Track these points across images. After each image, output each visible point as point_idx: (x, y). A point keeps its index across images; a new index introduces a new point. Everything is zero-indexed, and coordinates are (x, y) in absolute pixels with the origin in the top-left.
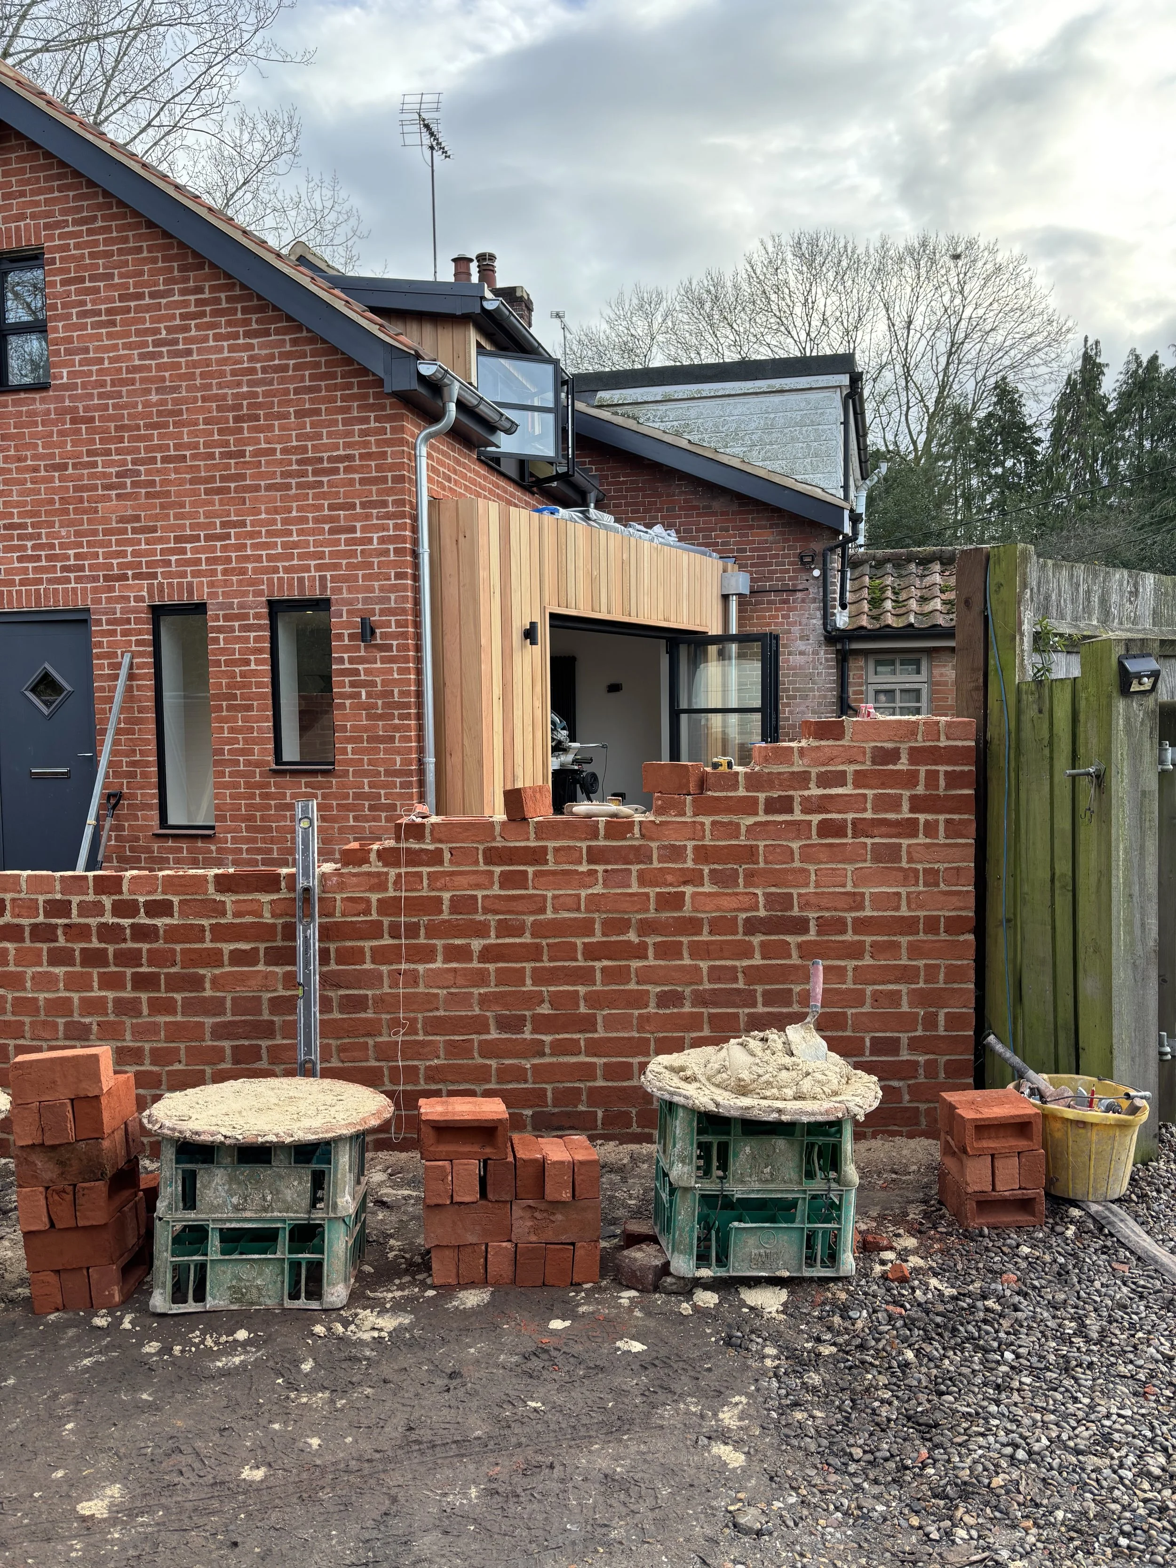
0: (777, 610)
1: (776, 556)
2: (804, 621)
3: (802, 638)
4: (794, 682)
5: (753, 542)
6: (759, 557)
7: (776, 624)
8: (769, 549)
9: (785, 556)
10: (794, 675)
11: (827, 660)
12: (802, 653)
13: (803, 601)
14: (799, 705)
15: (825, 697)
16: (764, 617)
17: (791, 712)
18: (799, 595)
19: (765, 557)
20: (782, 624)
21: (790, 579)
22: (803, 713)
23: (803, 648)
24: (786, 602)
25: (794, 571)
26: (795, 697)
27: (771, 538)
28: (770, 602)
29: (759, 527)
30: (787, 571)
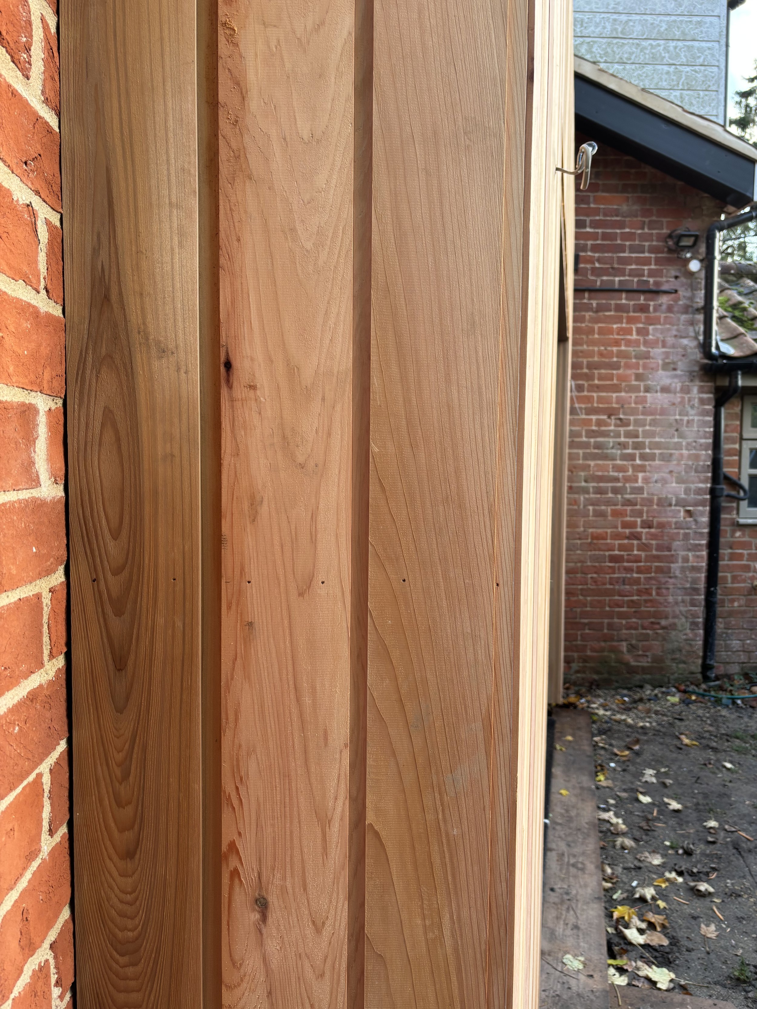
0: (630, 320)
1: (630, 237)
2: (670, 340)
3: (666, 366)
4: (652, 434)
5: (596, 212)
6: (605, 236)
7: (629, 343)
8: (621, 225)
9: (643, 237)
10: (654, 423)
11: (702, 402)
12: (665, 390)
13: (670, 309)
14: (658, 469)
15: (697, 457)
16: (611, 332)
17: (646, 480)
18: (664, 300)
19: (613, 237)
20: (637, 343)
21: (652, 273)
22: (664, 481)
23: (666, 381)
24: (644, 309)
25: (658, 261)
26: (652, 457)
27: (624, 208)
28: (619, 308)
29: (607, 189)
30: (647, 262)
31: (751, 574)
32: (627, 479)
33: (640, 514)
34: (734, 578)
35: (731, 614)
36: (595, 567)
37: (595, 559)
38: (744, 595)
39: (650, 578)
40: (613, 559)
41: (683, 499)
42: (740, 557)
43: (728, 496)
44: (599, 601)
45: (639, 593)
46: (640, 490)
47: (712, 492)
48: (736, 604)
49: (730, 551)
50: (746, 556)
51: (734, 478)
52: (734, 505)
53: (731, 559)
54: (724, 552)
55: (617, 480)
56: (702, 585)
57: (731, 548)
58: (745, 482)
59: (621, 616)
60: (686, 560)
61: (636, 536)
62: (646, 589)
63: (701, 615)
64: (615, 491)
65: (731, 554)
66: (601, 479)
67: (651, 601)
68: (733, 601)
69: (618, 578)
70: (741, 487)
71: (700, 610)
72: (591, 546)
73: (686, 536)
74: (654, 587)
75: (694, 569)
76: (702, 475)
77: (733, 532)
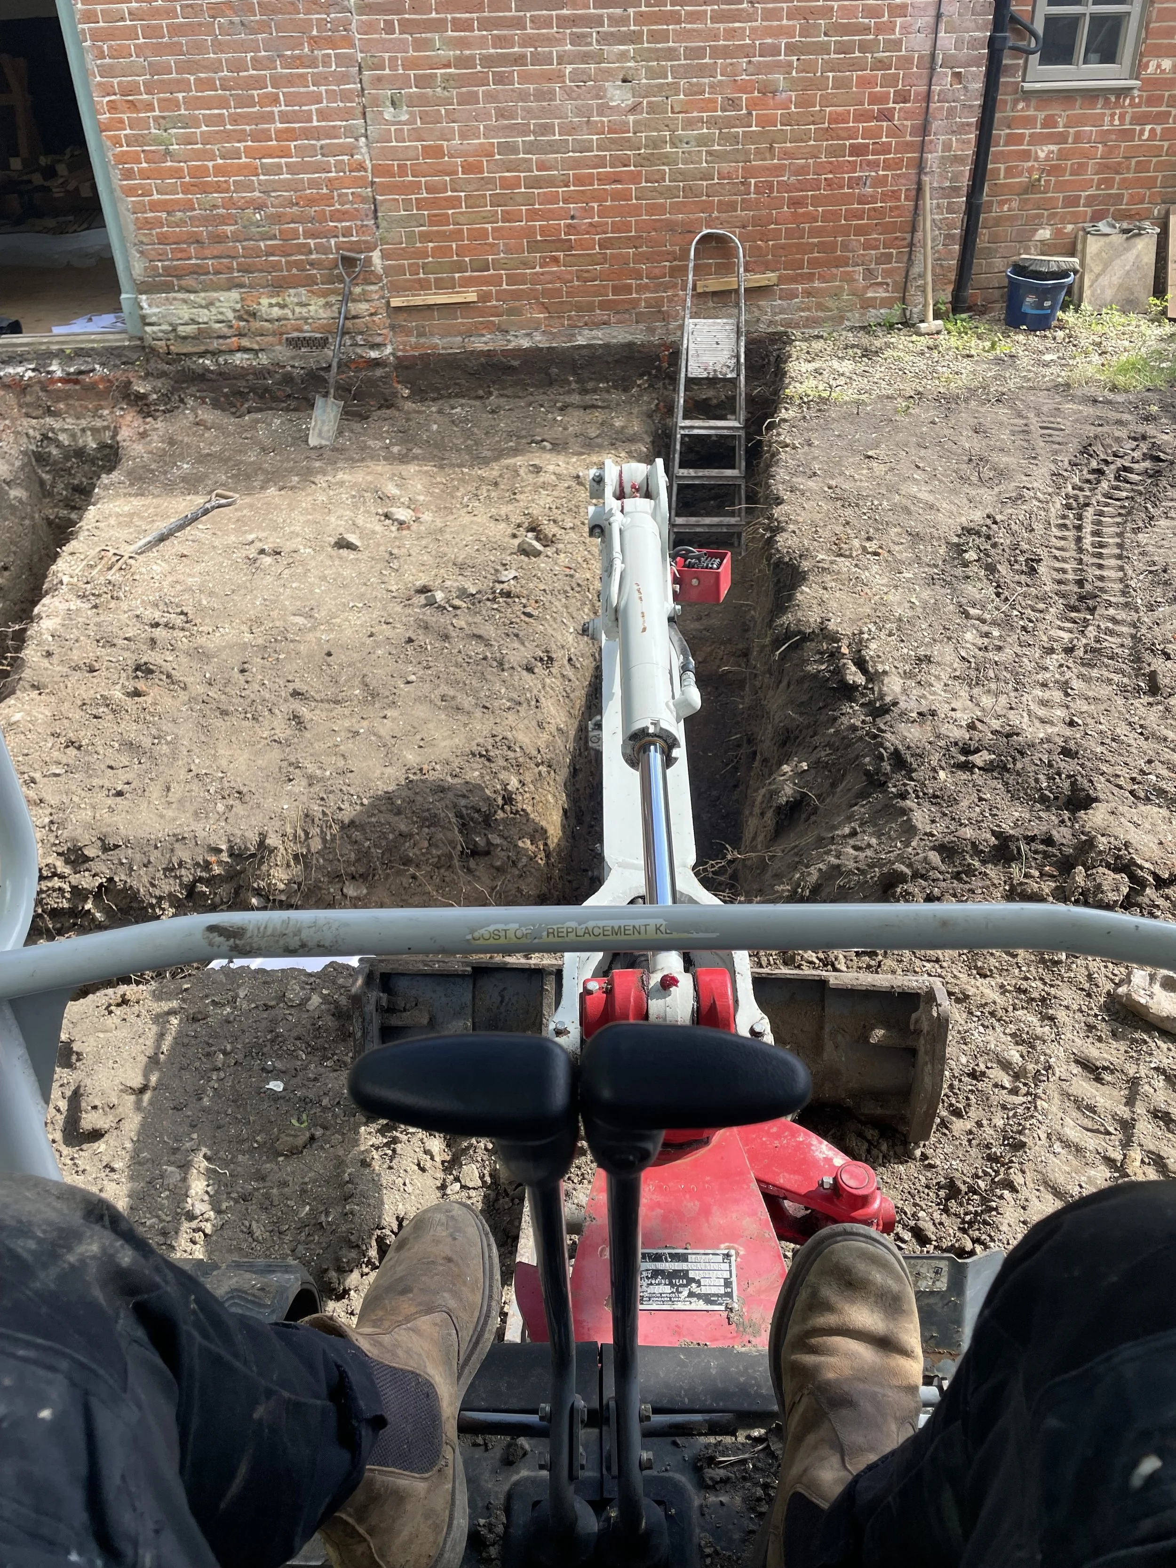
14: (923, 11)
17: (906, 29)
31: (1030, 164)
32: (880, 29)
33: (892, 81)
34: (1009, 172)
35: (998, 221)
36: (831, 163)
37: (832, 152)
38: (1018, 195)
39: (899, 176)
40: (856, 150)
41: (952, 55)
42: (1017, 139)
43: (1013, 48)
44: (833, 213)
45: (884, 197)
46: (896, 45)
47: (992, 42)
48: (1006, 208)
49: (1008, 131)
50: (1027, 138)
51: (1026, 19)
52: (1021, 62)
53: (1007, 144)
54: (1000, 132)
55: (867, 29)
56: (965, 182)
57: (1009, 127)
58: (1039, 26)
59: (860, 231)
60: (947, 147)
61: (886, 115)
62: (893, 192)
63: (959, 224)
64: (864, 47)
65: (1008, 135)
66: (846, 30)
67: (897, 207)
68: (1002, 203)
69: (860, 178)
70: (1033, 34)
71: (958, 218)
72: (828, 134)
73: (951, 112)
74: (904, 188)
75: (958, 160)
76: (980, 19)
77: (1016, 102)
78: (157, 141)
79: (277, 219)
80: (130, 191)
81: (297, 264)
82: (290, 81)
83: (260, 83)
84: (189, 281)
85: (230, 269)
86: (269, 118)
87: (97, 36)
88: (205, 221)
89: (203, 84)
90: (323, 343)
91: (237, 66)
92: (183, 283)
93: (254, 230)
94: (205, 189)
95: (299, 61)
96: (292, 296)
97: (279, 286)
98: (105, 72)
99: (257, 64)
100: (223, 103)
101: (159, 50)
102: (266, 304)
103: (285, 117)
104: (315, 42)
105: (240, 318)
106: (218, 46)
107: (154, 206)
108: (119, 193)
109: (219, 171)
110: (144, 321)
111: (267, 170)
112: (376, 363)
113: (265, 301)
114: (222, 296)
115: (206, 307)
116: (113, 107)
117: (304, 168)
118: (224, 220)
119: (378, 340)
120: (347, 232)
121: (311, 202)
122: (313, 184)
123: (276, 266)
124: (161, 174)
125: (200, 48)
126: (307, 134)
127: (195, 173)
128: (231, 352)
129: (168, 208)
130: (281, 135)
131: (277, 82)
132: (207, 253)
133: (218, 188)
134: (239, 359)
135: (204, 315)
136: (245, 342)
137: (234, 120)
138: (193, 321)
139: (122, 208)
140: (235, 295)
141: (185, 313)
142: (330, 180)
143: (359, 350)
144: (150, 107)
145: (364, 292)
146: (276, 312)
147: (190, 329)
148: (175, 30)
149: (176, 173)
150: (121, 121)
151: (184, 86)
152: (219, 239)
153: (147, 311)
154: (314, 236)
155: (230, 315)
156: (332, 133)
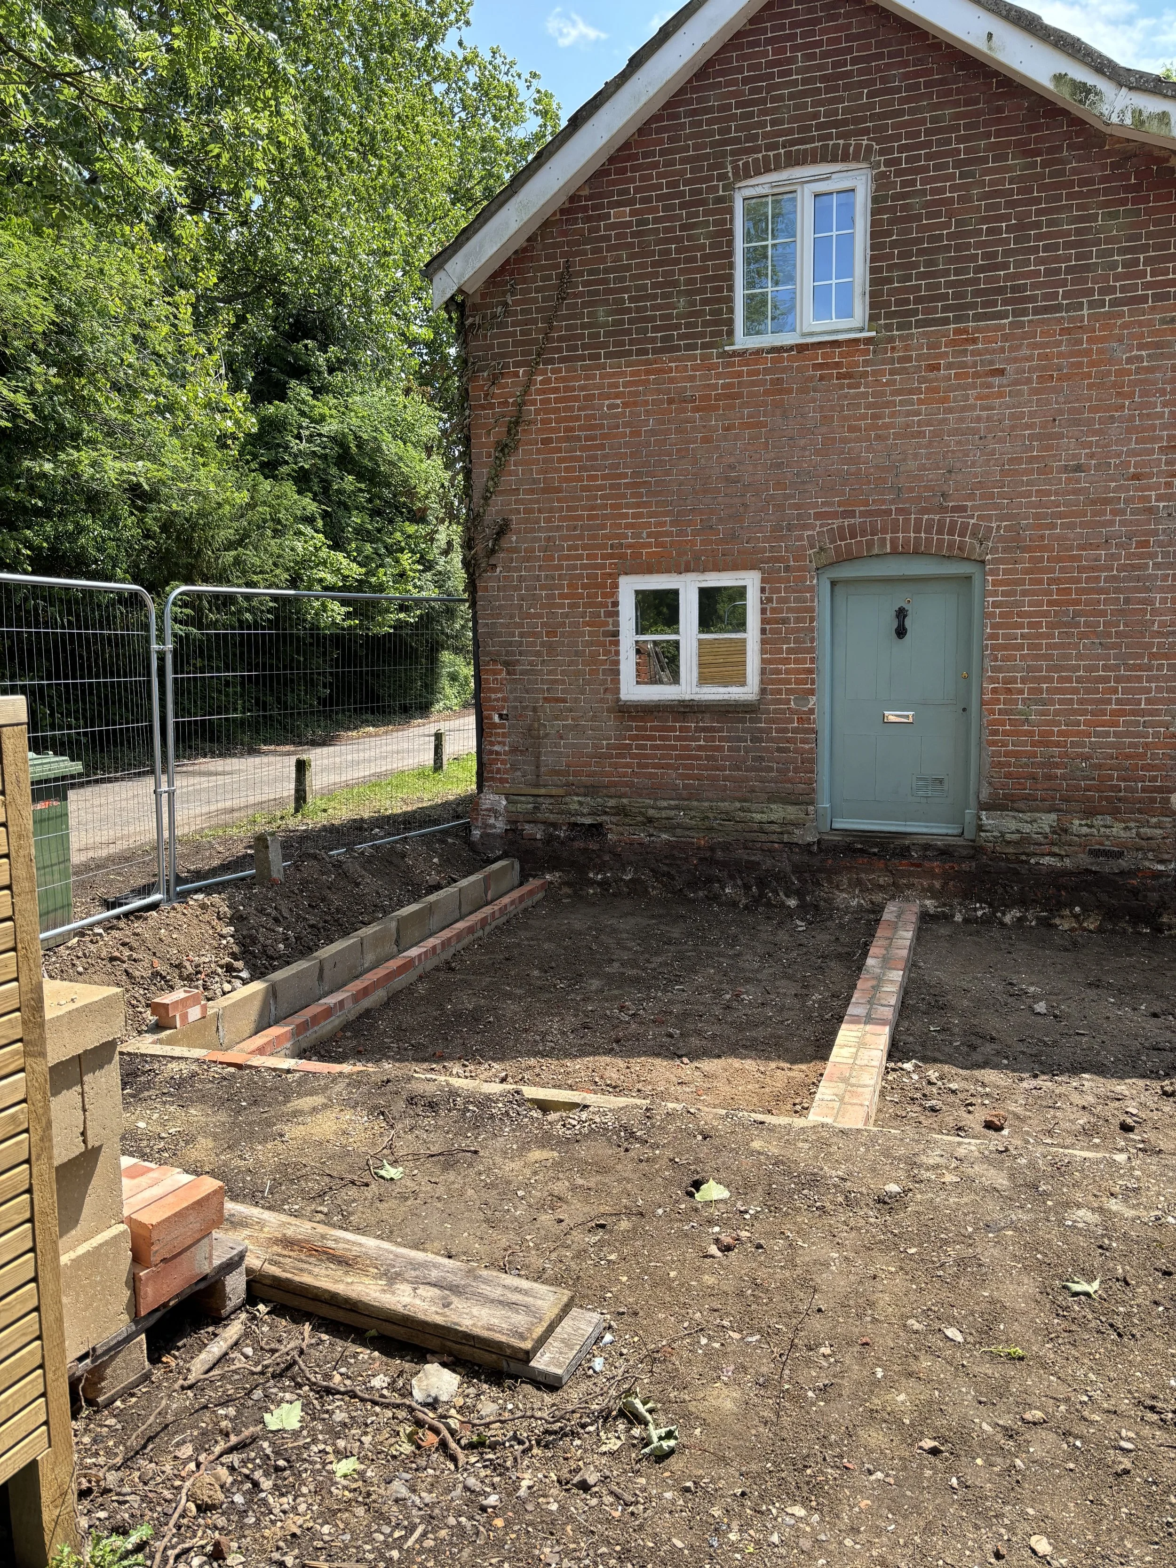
78: (1020, 713)
79: (1100, 767)
80: (994, 743)
81: (1107, 798)
82: (1129, 679)
83: (1106, 680)
84: (1021, 805)
85: (1053, 798)
86: (1109, 702)
87: (994, 648)
88: (1042, 765)
89: (1061, 679)
90: (1120, 855)
91: (1089, 669)
92: (1015, 805)
93: (1078, 773)
94: (1047, 744)
95: (1140, 668)
96: (1098, 821)
97: (1090, 813)
98: (994, 669)
99: (1106, 668)
100: (1075, 691)
101: (1037, 657)
102: (1077, 825)
103: (1119, 702)
104: (1152, 656)
105: (1054, 832)
106: (1080, 657)
107: (1007, 754)
108: (984, 744)
109: (1061, 733)
110: (980, 828)
111: (1097, 735)
112: (1158, 875)
113: (1077, 822)
114: (1044, 816)
115: (1031, 822)
116: (994, 691)
117: (1128, 734)
118: (1057, 766)
119: (1166, 857)
120: (1154, 779)
121: (1128, 757)
122: (1131, 745)
123: (1090, 799)
124: (1017, 733)
125: (1067, 657)
126: (1133, 713)
127: (1042, 734)
128: (1043, 855)
129: (1016, 754)
130: (1113, 713)
131: (1118, 680)
132: (1039, 786)
133: (1058, 744)
134: (1046, 860)
135: (1027, 828)
136: (1056, 849)
137: (1081, 702)
138: (1018, 831)
139: (984, 754)
140: (1054, 816)
141: (1013, 825)
142: (1146, 744)
143: (1147, 864)
144: (1021, 692)
145: (1160, 822)
146: (1085, 830)
147: (1015, 837)
148: (1049, 646)
149: (1031, 733)
150: (999, 700)
151: (1050, 680)
152: (1050, 777)
153: (985, 821)
154: (1124, 780)
155: (1048, 830)
156: (1157, 713)
